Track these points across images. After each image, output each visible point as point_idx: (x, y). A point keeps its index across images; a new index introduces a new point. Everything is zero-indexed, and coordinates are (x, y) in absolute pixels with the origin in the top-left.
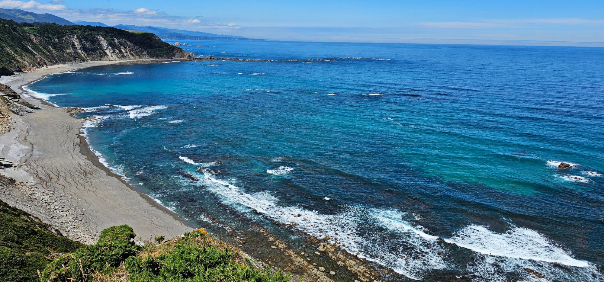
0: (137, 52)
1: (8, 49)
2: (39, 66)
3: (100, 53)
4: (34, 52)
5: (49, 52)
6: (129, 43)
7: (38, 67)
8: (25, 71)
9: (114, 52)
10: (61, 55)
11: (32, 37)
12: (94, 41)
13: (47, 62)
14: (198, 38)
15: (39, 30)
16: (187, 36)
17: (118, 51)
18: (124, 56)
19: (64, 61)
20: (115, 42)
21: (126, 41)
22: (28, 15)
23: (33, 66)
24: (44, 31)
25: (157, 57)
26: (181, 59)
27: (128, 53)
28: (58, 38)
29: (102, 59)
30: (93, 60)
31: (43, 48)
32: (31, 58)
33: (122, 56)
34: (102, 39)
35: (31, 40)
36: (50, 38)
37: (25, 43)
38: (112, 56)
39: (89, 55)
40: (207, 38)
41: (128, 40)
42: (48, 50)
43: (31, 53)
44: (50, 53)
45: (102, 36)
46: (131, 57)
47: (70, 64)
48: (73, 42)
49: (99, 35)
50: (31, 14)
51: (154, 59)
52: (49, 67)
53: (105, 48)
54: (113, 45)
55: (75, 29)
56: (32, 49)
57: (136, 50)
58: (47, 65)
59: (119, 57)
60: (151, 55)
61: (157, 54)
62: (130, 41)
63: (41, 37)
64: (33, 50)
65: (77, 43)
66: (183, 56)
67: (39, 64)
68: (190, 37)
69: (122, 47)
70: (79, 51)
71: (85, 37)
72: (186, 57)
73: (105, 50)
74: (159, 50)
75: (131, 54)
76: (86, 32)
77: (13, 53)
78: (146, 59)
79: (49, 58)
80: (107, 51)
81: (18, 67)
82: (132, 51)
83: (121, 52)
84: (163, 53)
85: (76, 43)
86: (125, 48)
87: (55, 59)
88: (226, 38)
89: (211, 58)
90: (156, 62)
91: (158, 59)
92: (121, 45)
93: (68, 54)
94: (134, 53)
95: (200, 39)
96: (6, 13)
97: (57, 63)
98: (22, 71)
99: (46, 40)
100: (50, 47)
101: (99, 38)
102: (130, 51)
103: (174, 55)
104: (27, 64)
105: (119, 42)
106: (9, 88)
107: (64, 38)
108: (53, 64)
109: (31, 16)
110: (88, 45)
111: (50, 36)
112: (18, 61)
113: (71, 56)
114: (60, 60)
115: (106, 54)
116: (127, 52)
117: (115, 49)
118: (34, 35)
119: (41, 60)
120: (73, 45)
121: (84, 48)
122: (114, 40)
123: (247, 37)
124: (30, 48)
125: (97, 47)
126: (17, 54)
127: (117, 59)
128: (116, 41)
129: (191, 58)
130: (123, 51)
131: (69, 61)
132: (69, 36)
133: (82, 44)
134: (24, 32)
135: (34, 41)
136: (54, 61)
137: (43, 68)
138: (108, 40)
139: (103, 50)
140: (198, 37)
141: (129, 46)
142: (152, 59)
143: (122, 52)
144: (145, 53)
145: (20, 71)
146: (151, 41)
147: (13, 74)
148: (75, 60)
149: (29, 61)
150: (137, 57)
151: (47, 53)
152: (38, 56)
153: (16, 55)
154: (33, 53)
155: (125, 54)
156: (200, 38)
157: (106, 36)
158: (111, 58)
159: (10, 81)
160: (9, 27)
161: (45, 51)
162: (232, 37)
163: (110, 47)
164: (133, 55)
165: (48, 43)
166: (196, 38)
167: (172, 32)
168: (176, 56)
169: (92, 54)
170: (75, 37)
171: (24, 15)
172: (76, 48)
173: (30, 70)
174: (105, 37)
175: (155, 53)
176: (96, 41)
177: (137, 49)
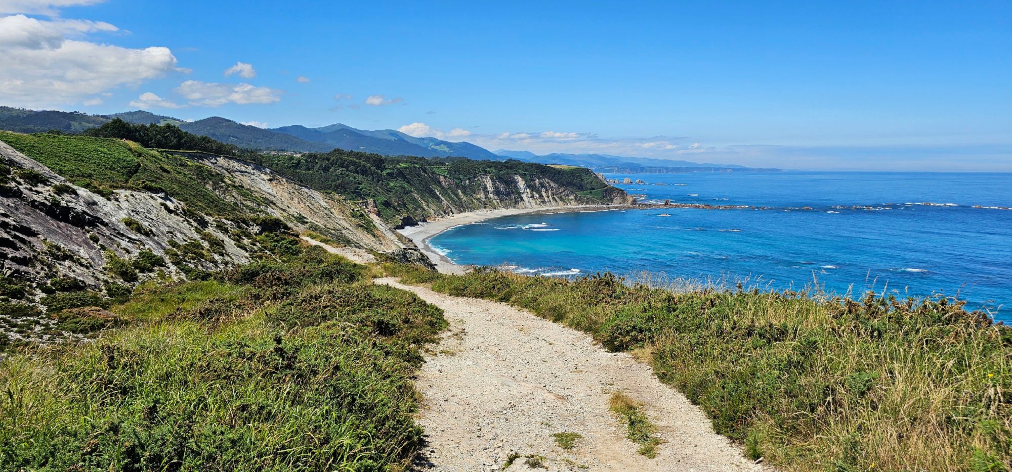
0: (561, 197)
1: (415, 195)
2: (444, 215)
3: (515, 198)
4: (442, 198)
5: (457, 197)
6: (552, 184)
7: (443, 217)
8: (429, 221)
9: (533, 196)
10: (470, 202)
11: (442, 179)
12: (510, 183)
13: (454, 210)
14: (665, 171)
15: (449, 170)
16: (648, 167)
17: (537, 196)
18: (544, 202)
19: (472, 209)
20: (535, 184)
21: (549, 181)
22: (442, 145)
23: (438, 215)
24: (455, 172)
25: (587, 203)
26: (621, 205)
27: (550, 197)
28: (469, 179)
29: (517, 205)
30: (506, 207)
31: (452, 192)
32: (437, 206)
33: (542, 202)
34: (520, 179)
35: (440, 182)
36: (460, 179)
37: (433, 186)
38: (529, 202)
39: (501, 200)
40: (678, 170)
41: (551, 180)
42: (457, 195)
43: (438, 199)
44: (459, 199)
45: (520, 175)
46: (553, 203)
47: (478, 212)
48: (485, 185)
49: (516, 174)
50: (445, 143)
51: (583, 206)
52: (456, 216)
53: (522, 191)
54: (533, 187)
55: (490, 167)
56: (440, 193)
57: (560, 193)
58: (453, 213)
59: (538, 202)
60: (580, 200)
61: (588, 199)
62: (554, 181)
63: (450, 179)
64: (440, 196)
65: (490, 187)
66: (625, 200)
67: (445, 213)
68: (652, 169)
69: (543, 190)
70: (491, 196)
71: (500, 178)
72: (629, 202)
73: (522, 193)
74: (591, 193)
75: (553, 198)
76: (501, 171)
77: (420, 199)
78: (574, 205)
79: (456, 205)
80: (524, 196)
81: (423, 216)
82: (556, 195)
83: (541, 196)
84: (596, 197)
85: (488, 186)
86: (547, 191)
87: (462, 206)
88: (709, 169)
89: (666, 204)
90: (585, 210)
91: (588, 206)
92: (543, 187)
93: (477, 199)
94: (558, 197)
95: (667, 172)
96: (418, 143)
97: (464, 211)
98: (426, 221)
99: (456, 183)
100: (459, 191)
101: (516, 178)
102: (553, 194)
103: (612, 200)
104: (433, 212)
105: (541, 183)
106: (411, 241)
107: (476, 179)
108: (461, 212)
109: (445, 147)
110: (502, 187)
111: (461, 177)
112: (424, 209)
113: (480, 202)
114: (468, 208)
115: (522, 199)
116: (548, 197)
117: (534, 193)
118: (444, 176)
119: (447, 207)
120: (485, 188)
121: (497, 192)
122: (534, 180)
123: (747, 166)
124: (438, 193)
125: (512, 191)
126: (424, 200)
127: (535, 206)
128: (537, 181)
129: (636, 204)
130: (544, 194)
131: (478, 209)
132: (481, 177)
133: (495, 187)
134: (433, 173)
135: (443, 183)
136: (462, 207)
137: (449, 217)
138: (526, 181)
139: (519, 194)
140: (663, 168)
141: (552, 188)
142: (580, 206)
143: (543, 196)
144: (572, 197)
145: (425, 221)
146: (582, 180)
147: (417, 224)
148: (485, 208)
149: (435, 209)
150: (561, 203)
151: (456, 199)
152: (445, 202)
153: (423, 202)
154: (440, 198)
155: (546, 199)
156: (667, 169)
157: (525, 174)
158: (528, 205)
159: (413, 232)
160: (419, 168)
161: (452, 196)
162: (723, 167)
163: (528, 190)
164: (556, 201)
165: (458, 186)
166: (660, 170)
167: (626, 161)
168: (615, 201)
169: (506, 200)
170: (489, 178)
171: (438, 145)
172: (488, 192)
173: (435, 220)
174: (523, 176)
175: (585, 197)
176: (512, 182)
177: (562, 192)
